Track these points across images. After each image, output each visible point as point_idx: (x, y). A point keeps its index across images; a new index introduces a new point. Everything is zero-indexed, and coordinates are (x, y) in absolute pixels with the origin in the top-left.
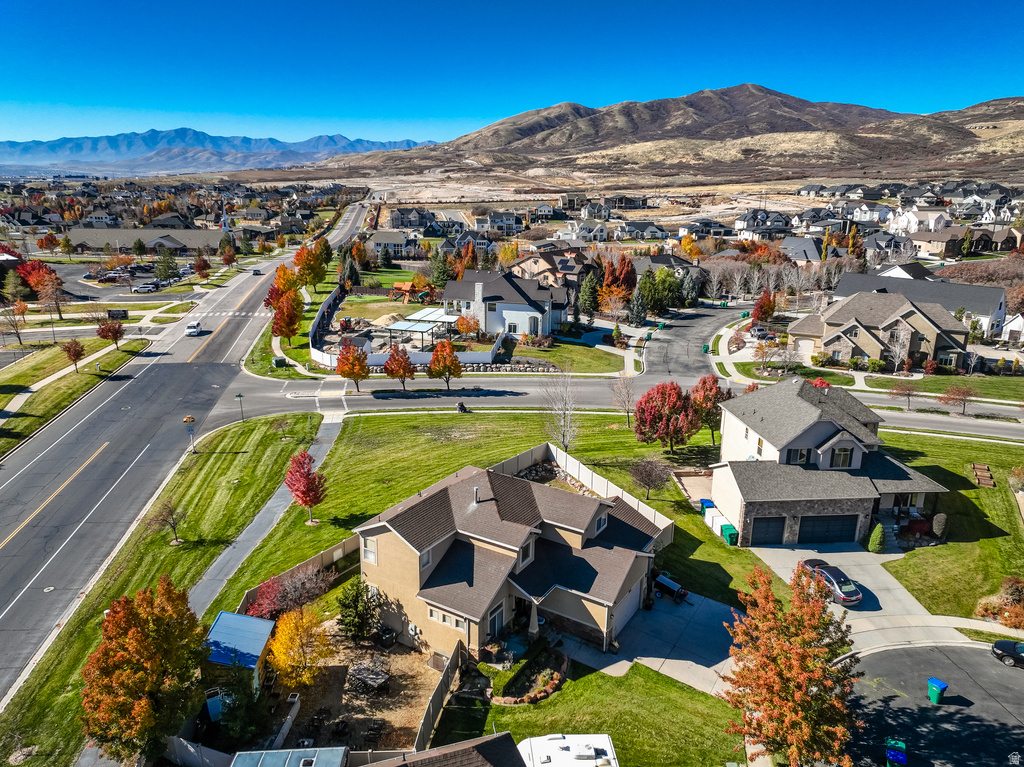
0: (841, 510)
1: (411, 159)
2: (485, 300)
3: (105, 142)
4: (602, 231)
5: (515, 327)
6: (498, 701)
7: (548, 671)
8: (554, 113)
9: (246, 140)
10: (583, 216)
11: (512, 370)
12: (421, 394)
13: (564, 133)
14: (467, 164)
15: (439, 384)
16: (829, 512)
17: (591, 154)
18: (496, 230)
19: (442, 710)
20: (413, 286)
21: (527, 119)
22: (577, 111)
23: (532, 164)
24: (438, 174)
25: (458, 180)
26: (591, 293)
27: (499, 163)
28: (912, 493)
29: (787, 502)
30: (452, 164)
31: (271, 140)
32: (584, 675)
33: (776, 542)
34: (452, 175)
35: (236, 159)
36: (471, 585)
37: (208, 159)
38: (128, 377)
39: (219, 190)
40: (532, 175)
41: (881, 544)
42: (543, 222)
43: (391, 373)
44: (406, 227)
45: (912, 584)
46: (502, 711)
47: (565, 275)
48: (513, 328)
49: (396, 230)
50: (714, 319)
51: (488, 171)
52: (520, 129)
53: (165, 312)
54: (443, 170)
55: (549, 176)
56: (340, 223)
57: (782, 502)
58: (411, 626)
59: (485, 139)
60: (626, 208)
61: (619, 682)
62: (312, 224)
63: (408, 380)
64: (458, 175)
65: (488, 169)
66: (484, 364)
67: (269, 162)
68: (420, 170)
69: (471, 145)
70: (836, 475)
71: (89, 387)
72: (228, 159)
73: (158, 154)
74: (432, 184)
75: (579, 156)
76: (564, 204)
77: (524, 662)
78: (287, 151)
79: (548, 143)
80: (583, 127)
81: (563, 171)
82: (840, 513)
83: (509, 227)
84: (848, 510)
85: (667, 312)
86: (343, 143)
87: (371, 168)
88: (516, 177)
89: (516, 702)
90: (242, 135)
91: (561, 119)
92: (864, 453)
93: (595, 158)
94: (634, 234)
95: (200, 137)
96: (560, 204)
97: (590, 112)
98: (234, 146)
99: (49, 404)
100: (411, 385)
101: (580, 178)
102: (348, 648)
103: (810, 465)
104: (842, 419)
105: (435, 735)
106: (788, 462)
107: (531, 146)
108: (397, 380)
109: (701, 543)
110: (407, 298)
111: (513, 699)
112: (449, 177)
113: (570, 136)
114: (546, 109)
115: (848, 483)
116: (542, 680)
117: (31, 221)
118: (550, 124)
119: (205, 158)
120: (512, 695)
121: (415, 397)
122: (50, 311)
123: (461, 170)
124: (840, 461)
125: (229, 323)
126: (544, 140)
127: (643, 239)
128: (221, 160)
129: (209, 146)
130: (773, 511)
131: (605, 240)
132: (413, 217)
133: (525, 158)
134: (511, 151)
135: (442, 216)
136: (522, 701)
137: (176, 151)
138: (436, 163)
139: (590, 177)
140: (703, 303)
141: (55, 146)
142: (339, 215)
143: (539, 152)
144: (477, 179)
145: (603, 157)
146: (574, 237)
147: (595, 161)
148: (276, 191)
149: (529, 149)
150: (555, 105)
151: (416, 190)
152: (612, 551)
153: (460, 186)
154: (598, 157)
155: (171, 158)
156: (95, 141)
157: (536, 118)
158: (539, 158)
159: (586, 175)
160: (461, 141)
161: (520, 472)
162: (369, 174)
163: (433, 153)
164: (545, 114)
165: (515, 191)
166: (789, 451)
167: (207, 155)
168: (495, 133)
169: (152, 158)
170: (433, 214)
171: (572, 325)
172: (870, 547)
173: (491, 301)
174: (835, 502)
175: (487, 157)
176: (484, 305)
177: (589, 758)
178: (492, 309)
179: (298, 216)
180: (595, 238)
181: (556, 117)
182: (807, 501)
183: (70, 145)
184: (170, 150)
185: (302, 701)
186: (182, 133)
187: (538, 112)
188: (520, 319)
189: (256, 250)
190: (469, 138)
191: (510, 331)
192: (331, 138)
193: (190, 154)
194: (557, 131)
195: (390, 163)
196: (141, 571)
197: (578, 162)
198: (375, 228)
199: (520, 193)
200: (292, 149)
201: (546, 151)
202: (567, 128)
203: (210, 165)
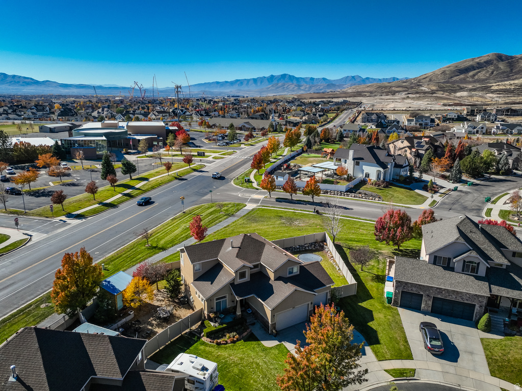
0: (462, 299)
1: (391, 87)
2: (354, 159)
3: (252, 81)
4: (482, 128)
5: (369, 175)
6: (204, 339)
7: (235, 333)
8: (483, 60)
9: (312, 79)
10: (477, 119)
11: (355, 197)
12: (299, 202)
13: (488, 71)
14: (422, 90)
15: (308, 198)
16: (453, 298)
17: (503, 83)
18: (418, 125)
19: (180, 335)
20: (333, 150)
21: (465, 64)
22: (500, 58)
23: (462, 89)
24: (403, 95)
25: (413, 98)
26: (428, 161)
27: (442, 89)
28: (501, 296)
29: (424, 286)
30: (413, 90)
31: (324, 79)
32: (251, 341)
33: (416, 308)
34: (410, 95)
35: (306, 88)
36: (211, 284)
37: (294, 88)
38: (186, 179)
39: (289, 102)
40: (459, 96)
41: (486, 326)
42: (449, 122)
43: (285, 189)
44: (369, 122)
45: (493, 355)
46: (203, 343)
47: (417, 150)
48: (367, 175)
49: (363, 124)
50: (515, 183)
51: (433, 93)
52: (459, 70)
53: (221, 155)
54: (407, 93)
55: (470, 96)
56: (337, 119)
57: (420, 285)
58: (191, 297)
59: (437, 76)
60: (511, 115)
61: (265, 349)
62: (322, 119)
63: (294, 195)
64: (414, 96)
65: (433, 92)
66: (341, 192)
67: (321, 89)
68: (394, 93)
69: (428, 79)
70: (464, 277)
71: (170, 181)
72: (302, 88)
73: (272, 86)
74: (397, 100)
75: (494, 84)
76: (467, 112)
77: (225, 325)
78: (331, 84)
79: (476, 77)
80: (502, 67)
81: (480, 94)
82: (461, 300)
83: (426, 124)
84: (467, 300)
85: (483, 176)
86: (359, 80)
87: (368, 92)
88: (448, 97)
89: (210, 342)
90: (310, 76)
91: (488, 63)
92: (487, 267)
93: (504, 85)
94: (505, 131)
95: (292, 78)
96: (465, 112)
97: (509, 58)
98: (306, 82)
99: (150, 186)
100: (295, 197)
101: (491, 97)
102: (169, 300)
103: (448, 267)
104: (483, 244)
105: (169, 344)
106: (434, 263)
107: (464, 79)
108: (288, 194)
109: (372, 298)
110: (329, 157)
111: (210, 340)
112: (408, 97)
113: (492, 73)
114: (479, 58)
115: (471, 283)
116: (228, 337)
117: (204, 115)
118: (480, 66)
119: (292, 87)
120: (211, 338)
121: (296, 203)
122: (177, 151)
123: (417, 93)
124: (469, 268)
125: (242, 161)
126: (474, 75)
127: (511, 134)
128: (299, 89)
129: (295, 82)
130: (414, 289)
131: (484, 134)
132: (374, 117)
133: (458, 86)
134: (451, 83)
135: (392, 117)
136: (213, 342)
137: (280, 84)
138: (404, 89)
139: (497, 97)
140: (515, 173)
141: (232, 83)
142: (337, 116)
143: (470, 82)
144: (424, 98)
145: (511, 85)
146: (463, 131)
147: (504, 87)
148: (314, 103)
149: (464, 81)
150: (485, 55)
151: (386, 104)
152: (286, 285)
153: (413, 101)
154: (507, 85)
155: (278, 88)
156: (248, 81)
157: (471, 63)
158: (468, 86)
159: (494, 96)
160: (422, 77)
161: (306, 244)
162: (366, 95)
163: (404, 84)
164: (477, 60)
165: (443, 104)
166: (436, 257)
167: (293, 86)
168: (443, 73)
169: (270, 88)
170: (385, 116)
171: (408, 177)
172: (479, 326)
173: (357, 160)
174: (457, 292)
175: (434, 85)
176: (353, 162)
177: (198, 369)
178: (358, 164)
179: (317, 115)
180: (477, 132)
181: (485, 62)
182: (437, 288)
183: (238, 83)
184: (277, 84)
185: (135, 315)
186: (284, 76)
187: (473, 59)
188: (372, 171)
189: (283, 130)
190: (427, 75)
191: (366, 177)
192: (353, 77)
193: (286, 86)
194: (483, 70)
195: (379, 90)
196: (129, 253)
197: (492, 88)
198: (353, 122)
199: (446, 106)
200: (333, 83)
201: (475, 82)
202: (491, 68)
203: (294, 91)
